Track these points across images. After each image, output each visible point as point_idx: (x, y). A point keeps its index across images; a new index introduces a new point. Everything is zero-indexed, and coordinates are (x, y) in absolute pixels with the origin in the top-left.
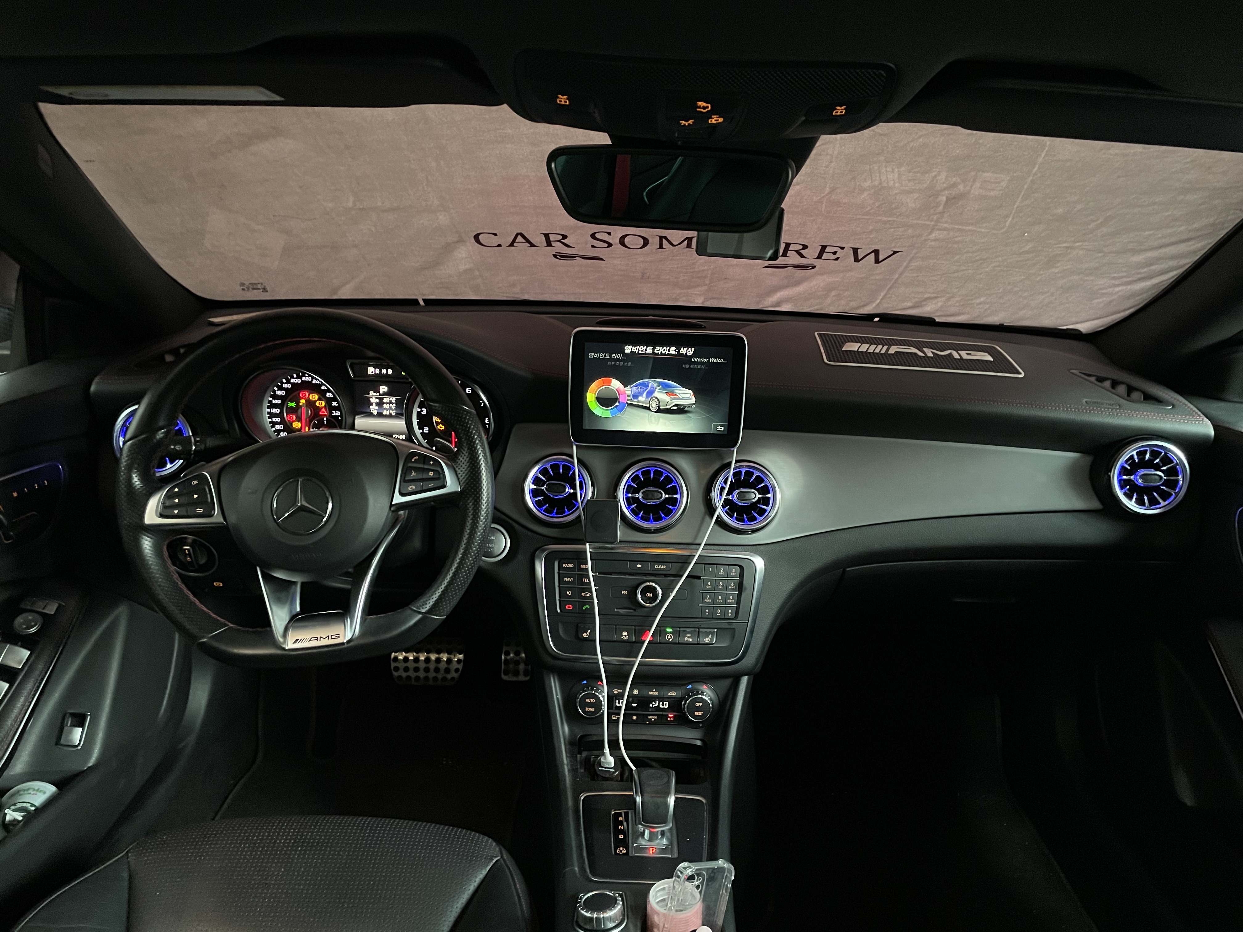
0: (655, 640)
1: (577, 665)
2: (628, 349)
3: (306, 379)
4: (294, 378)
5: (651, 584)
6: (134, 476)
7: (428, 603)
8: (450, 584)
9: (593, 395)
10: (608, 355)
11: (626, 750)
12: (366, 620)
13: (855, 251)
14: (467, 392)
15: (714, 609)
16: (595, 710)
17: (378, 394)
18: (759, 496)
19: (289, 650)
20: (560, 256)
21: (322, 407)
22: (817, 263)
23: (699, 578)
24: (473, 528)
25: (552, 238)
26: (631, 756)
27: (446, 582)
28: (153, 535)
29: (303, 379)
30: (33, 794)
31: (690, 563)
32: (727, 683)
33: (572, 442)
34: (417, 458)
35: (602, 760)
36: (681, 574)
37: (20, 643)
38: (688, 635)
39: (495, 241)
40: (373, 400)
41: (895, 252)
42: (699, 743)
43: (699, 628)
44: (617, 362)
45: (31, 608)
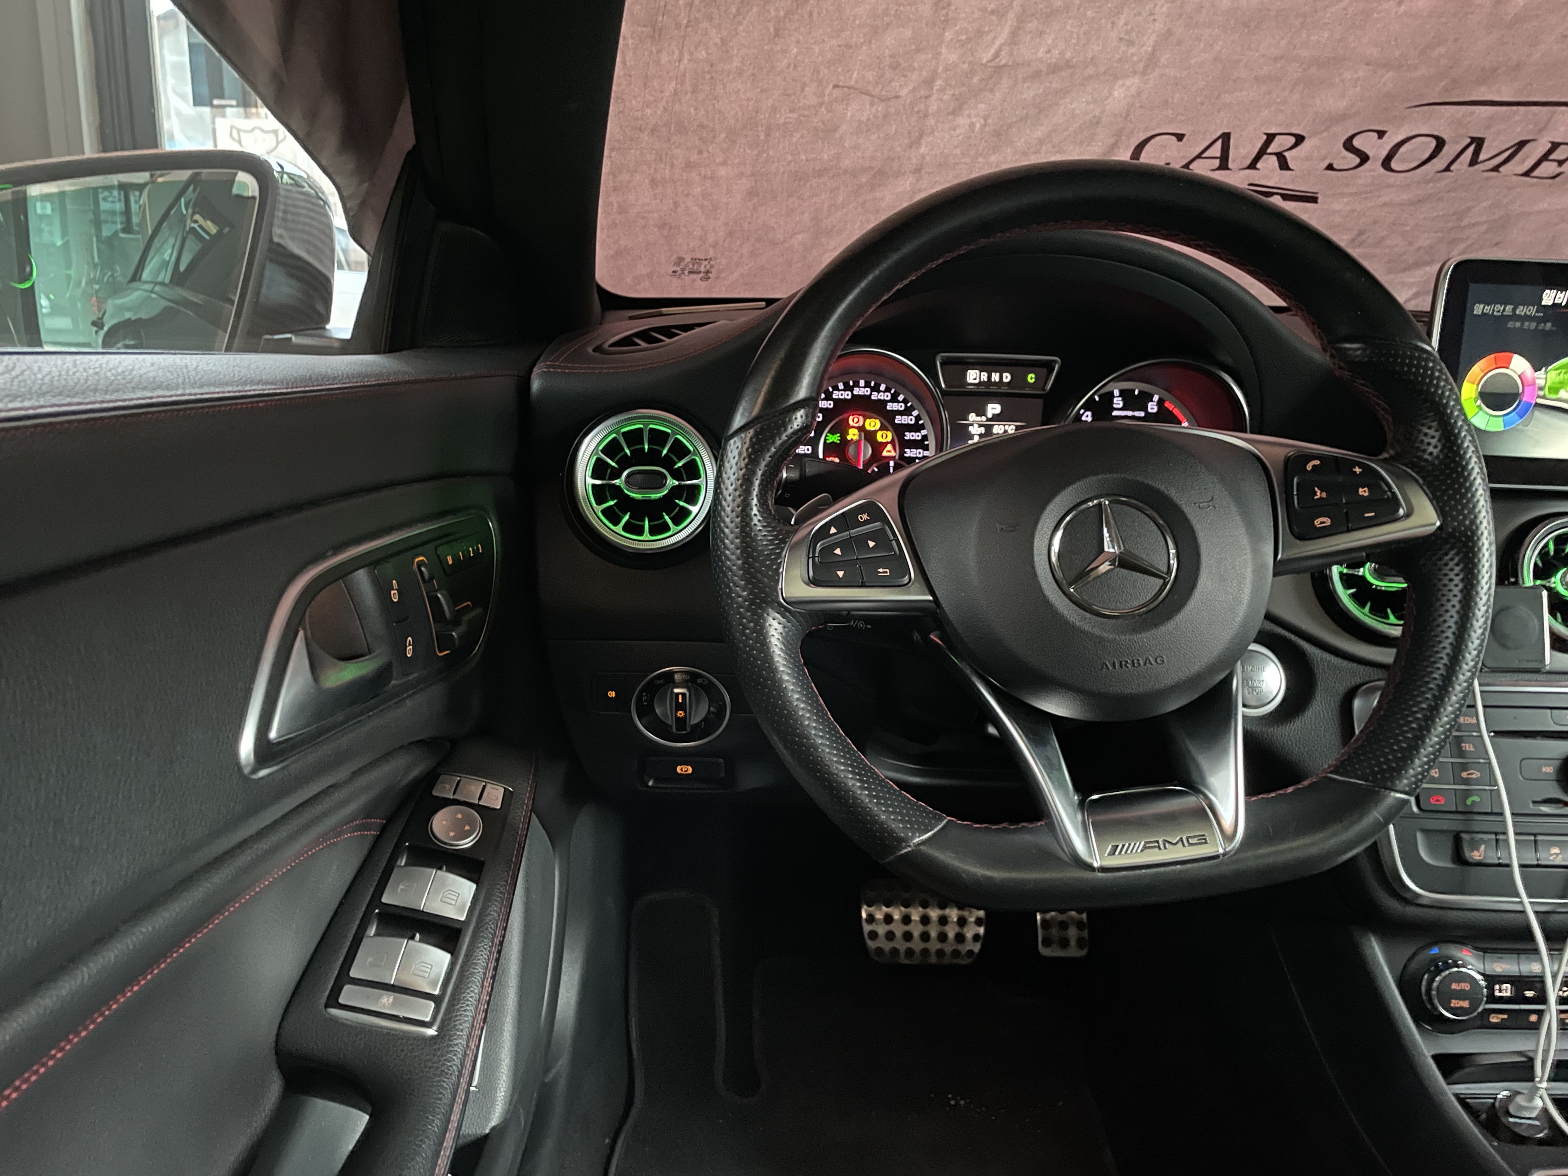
2: (1549, 297)
3: (861, 391)
4: (839, 390)
9: (1475, 386)
10: (1509, 308)
14: (1150, 410)
16: (1470, 1004)
17: (984, 418)
19: (1104, 869)
21: (887, 443)
25: (1275, 145)
29: (855, 393)
40: (975, 430)
44: (1527, 324)
45: (456, 797)
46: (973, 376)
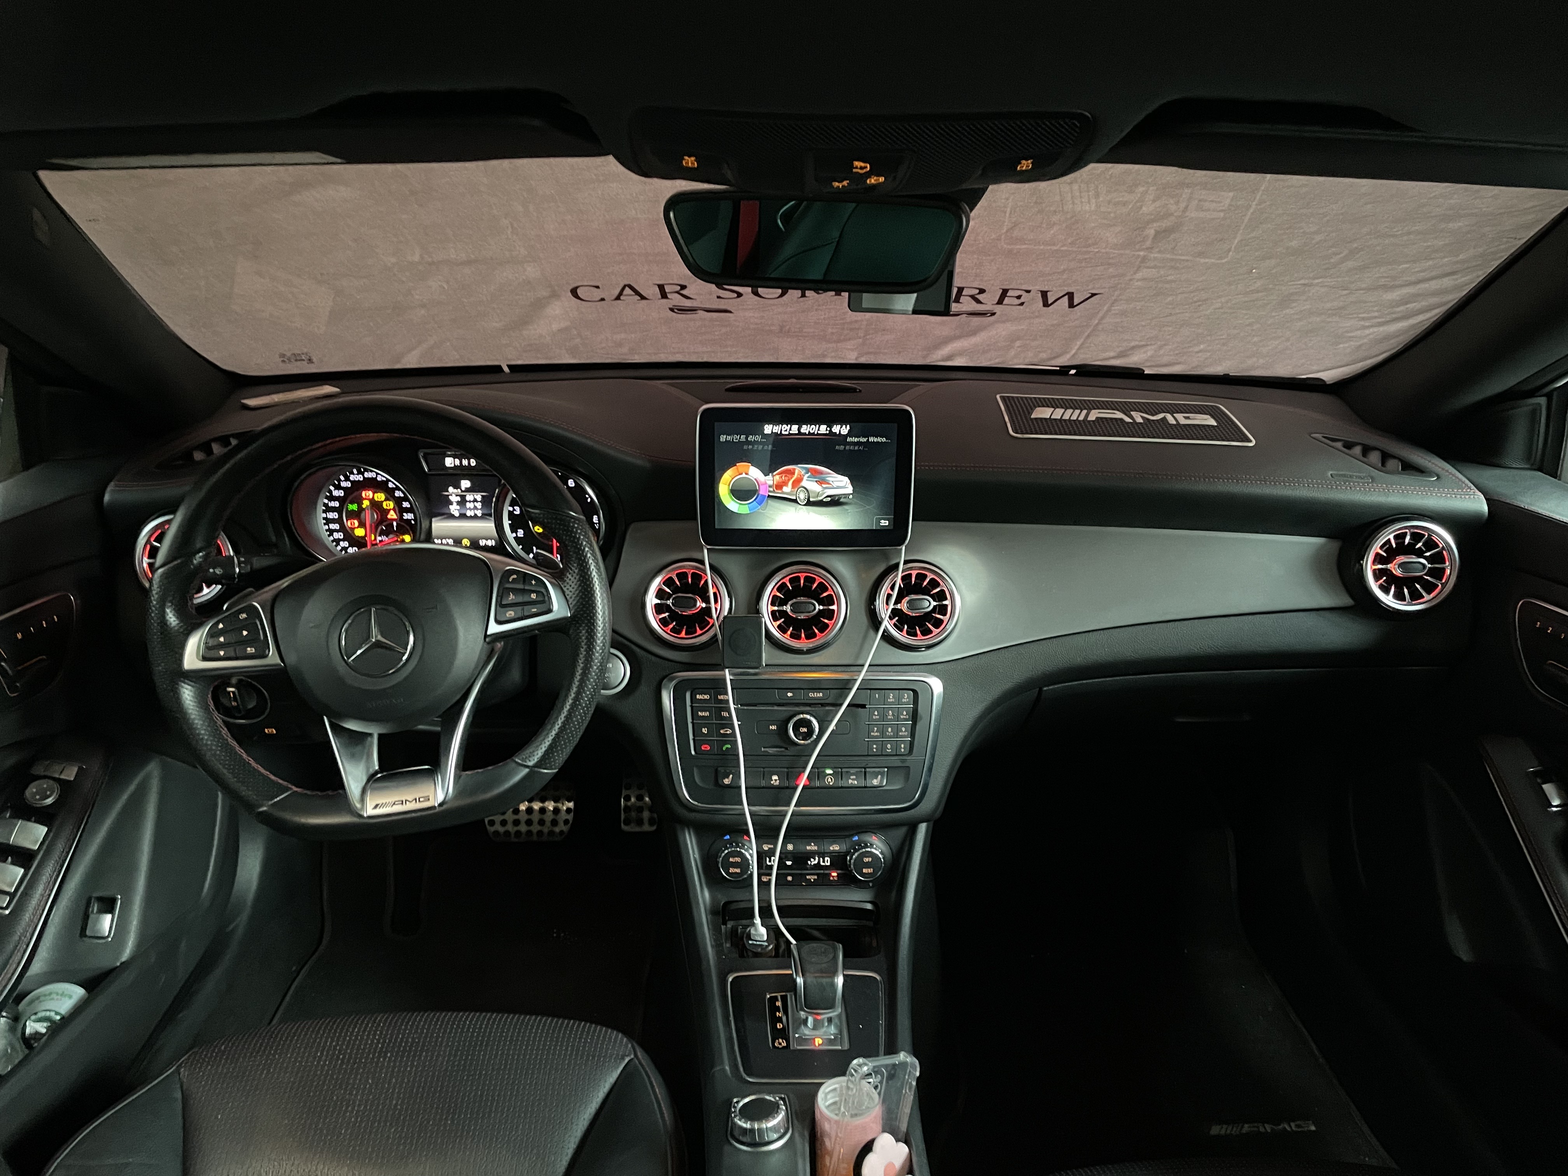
0: (812, 784)
1: (719, 818)
2: (768, 429)
3: (369, 475)
4: (354, 474)
5: (805, 716)
6: (168, 611)
7: (535, 753)
8: (562, 729)
9: (727, 486)
10: (743, 437)
11: (780, 917)
12: (460, 777)
13: (1044, 294)
14: (570, 485)
15: (883, 745)
16: (741, 870)
17: (459, 490)
18: (934, 603)
19: (370, 817)
20: (678, 310)
21: (390, 509)
22: (998, 309)
23: (863, 706)
24: (588, 660)
25: (668, 289)
26: (786, 924)
27: (557, 727)
28: (195, 682)
29: (365, 476)
30: (57, 999)
31: (850, 689)
32: (903, 831)
33: (702, 546)
34: (515, 576)
35: (753, 932)
36: (841, 702)
37: (33, 819)
38: (852, 777)
39: (597, 294)
40: (454, 499)
41: (1093, 295)
42: (869, 906)
43: (865, 768)
44: (756, 446)
45: (46, 773)
46: (449, 462)
